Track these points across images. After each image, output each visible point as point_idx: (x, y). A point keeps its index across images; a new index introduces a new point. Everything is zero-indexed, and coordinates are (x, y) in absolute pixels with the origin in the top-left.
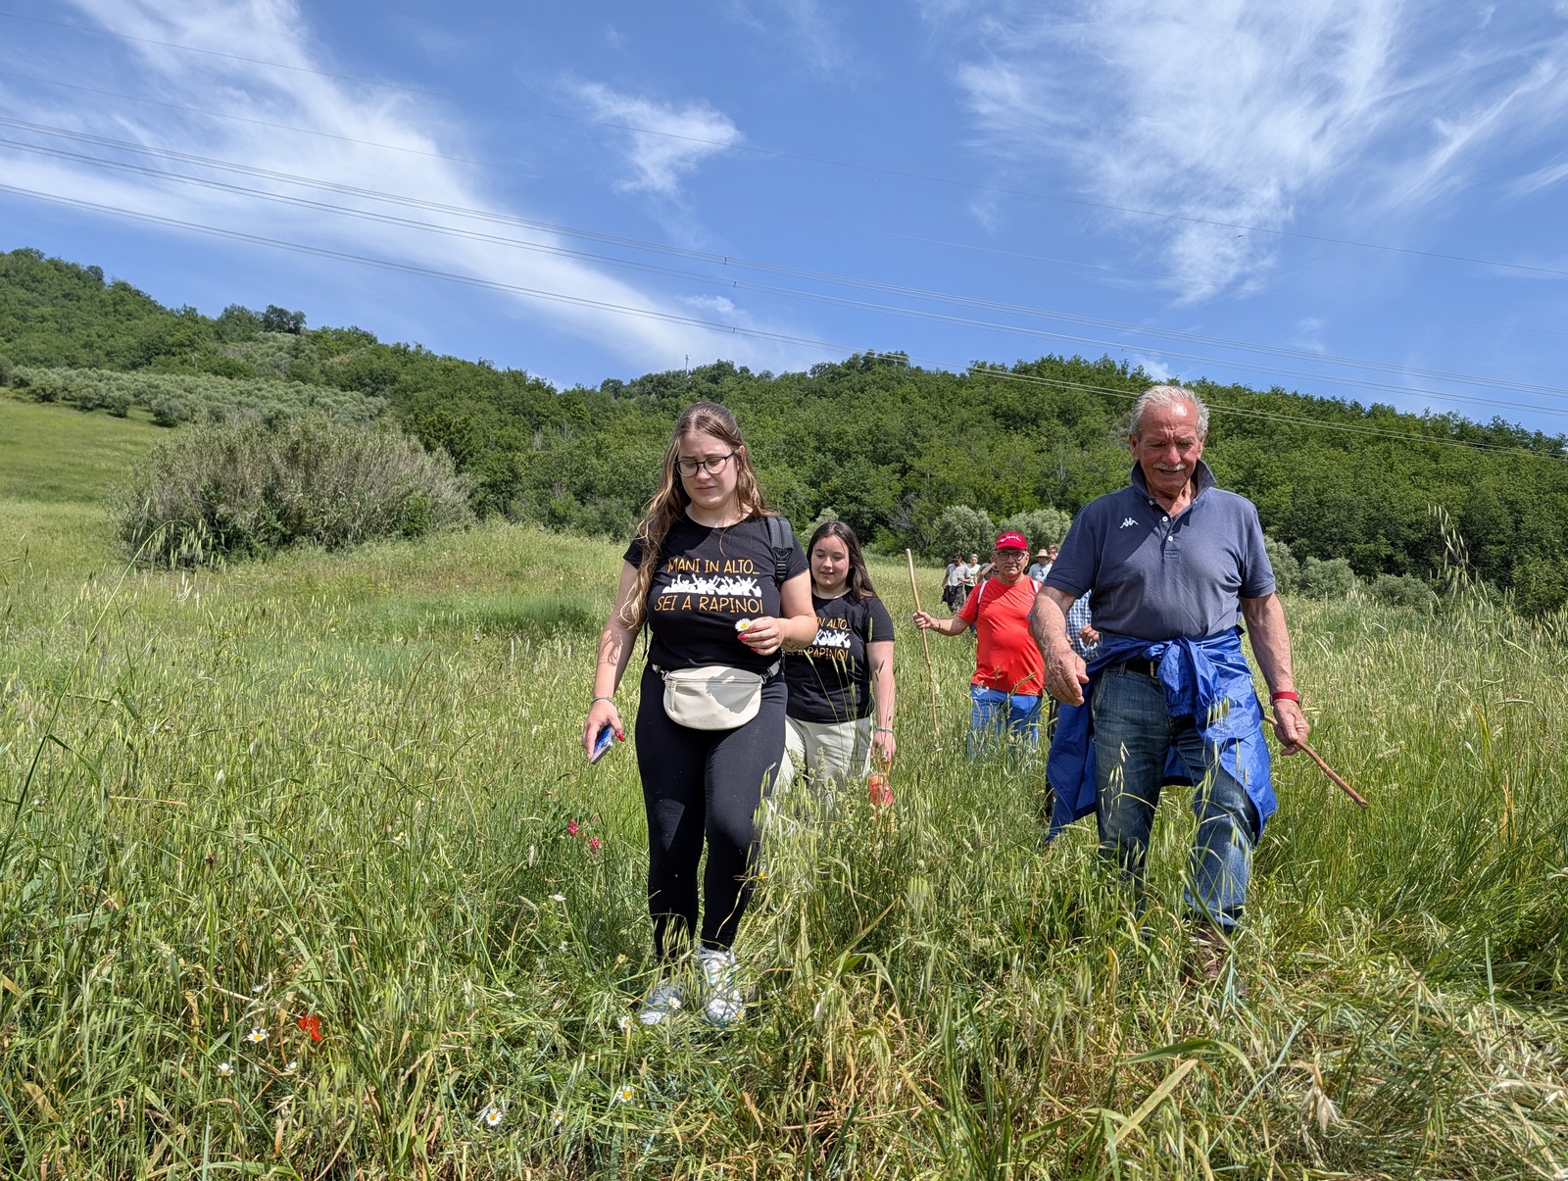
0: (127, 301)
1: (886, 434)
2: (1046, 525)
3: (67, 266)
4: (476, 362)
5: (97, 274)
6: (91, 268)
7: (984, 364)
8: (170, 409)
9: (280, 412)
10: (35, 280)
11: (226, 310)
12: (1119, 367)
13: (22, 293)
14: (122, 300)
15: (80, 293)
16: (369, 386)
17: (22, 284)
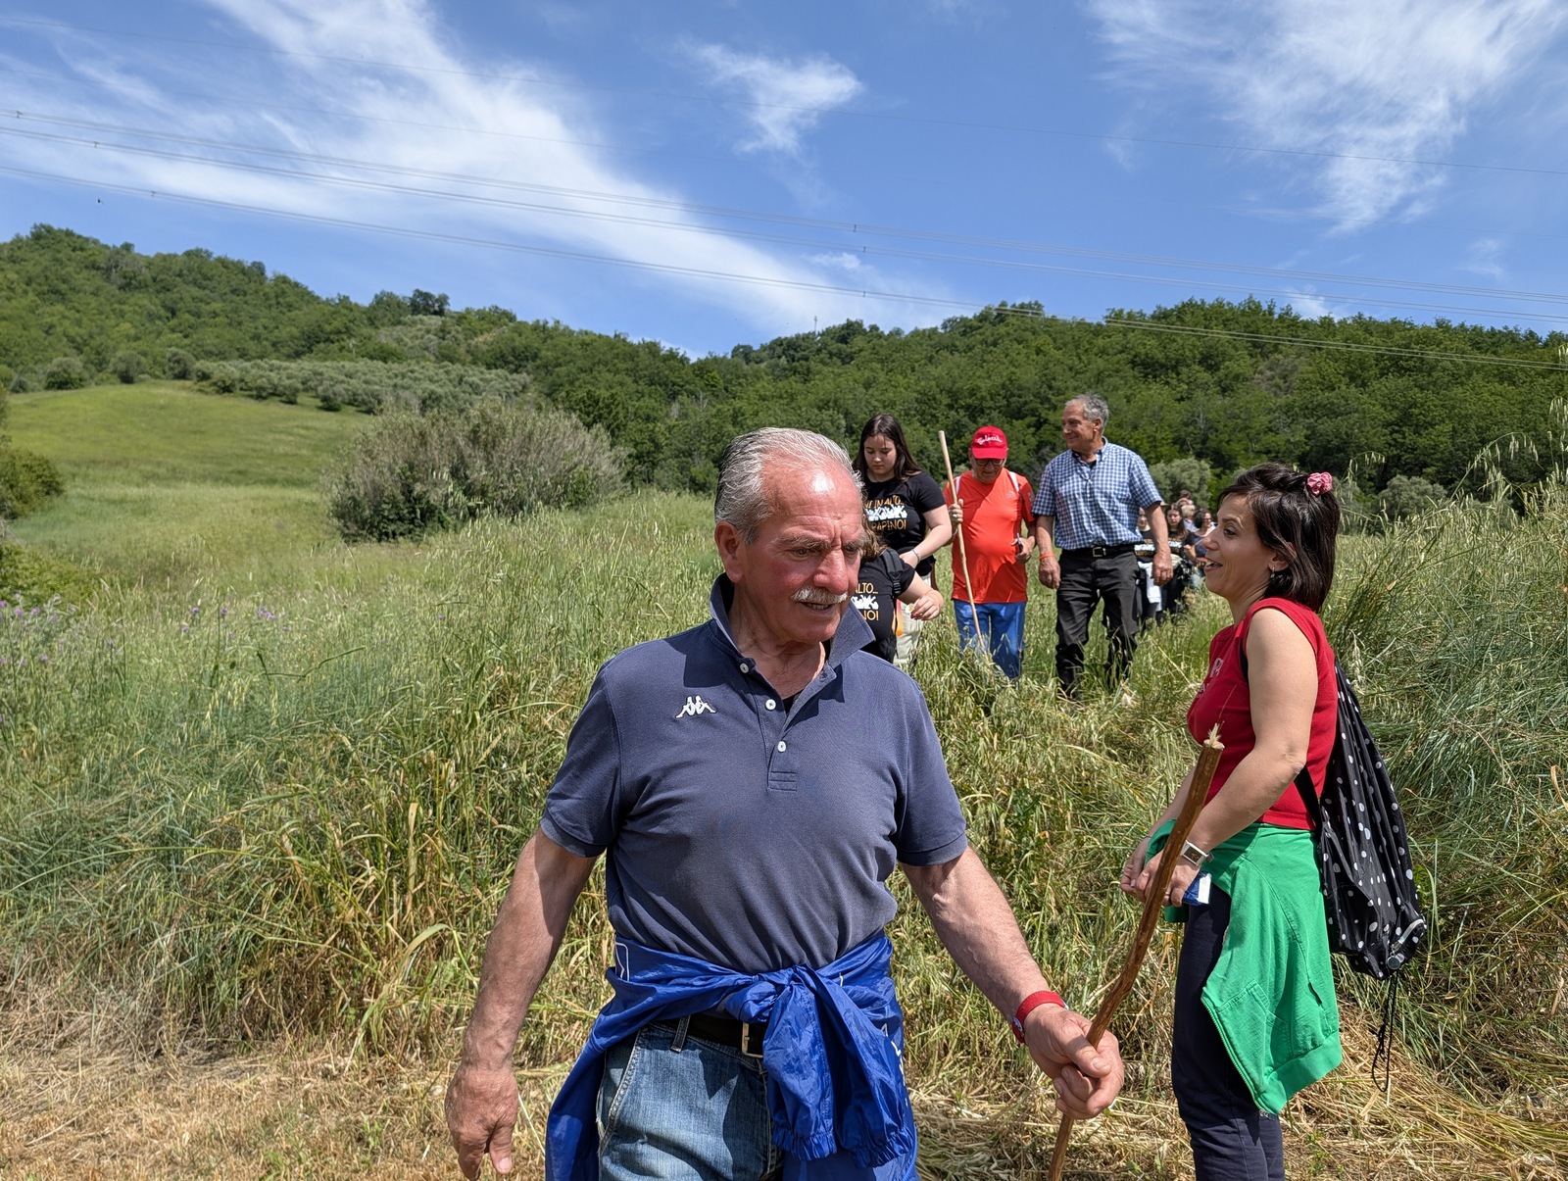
0: (288, 294)
1: (1020, 388)
2: (1185, 474)
3: (233, 263)
4: (612, 335)
5: (259, 268)
6: (254, 263)
7: (1121, 311)
8: (335, 394)
9: (433, 392)
10: (206, 278)
11: (376, 296)
12: (1265, 307)
13: (195, 291)
14: (284, 292)
15: (246, 288)
16: (512, 363)
17: (195, 283)
